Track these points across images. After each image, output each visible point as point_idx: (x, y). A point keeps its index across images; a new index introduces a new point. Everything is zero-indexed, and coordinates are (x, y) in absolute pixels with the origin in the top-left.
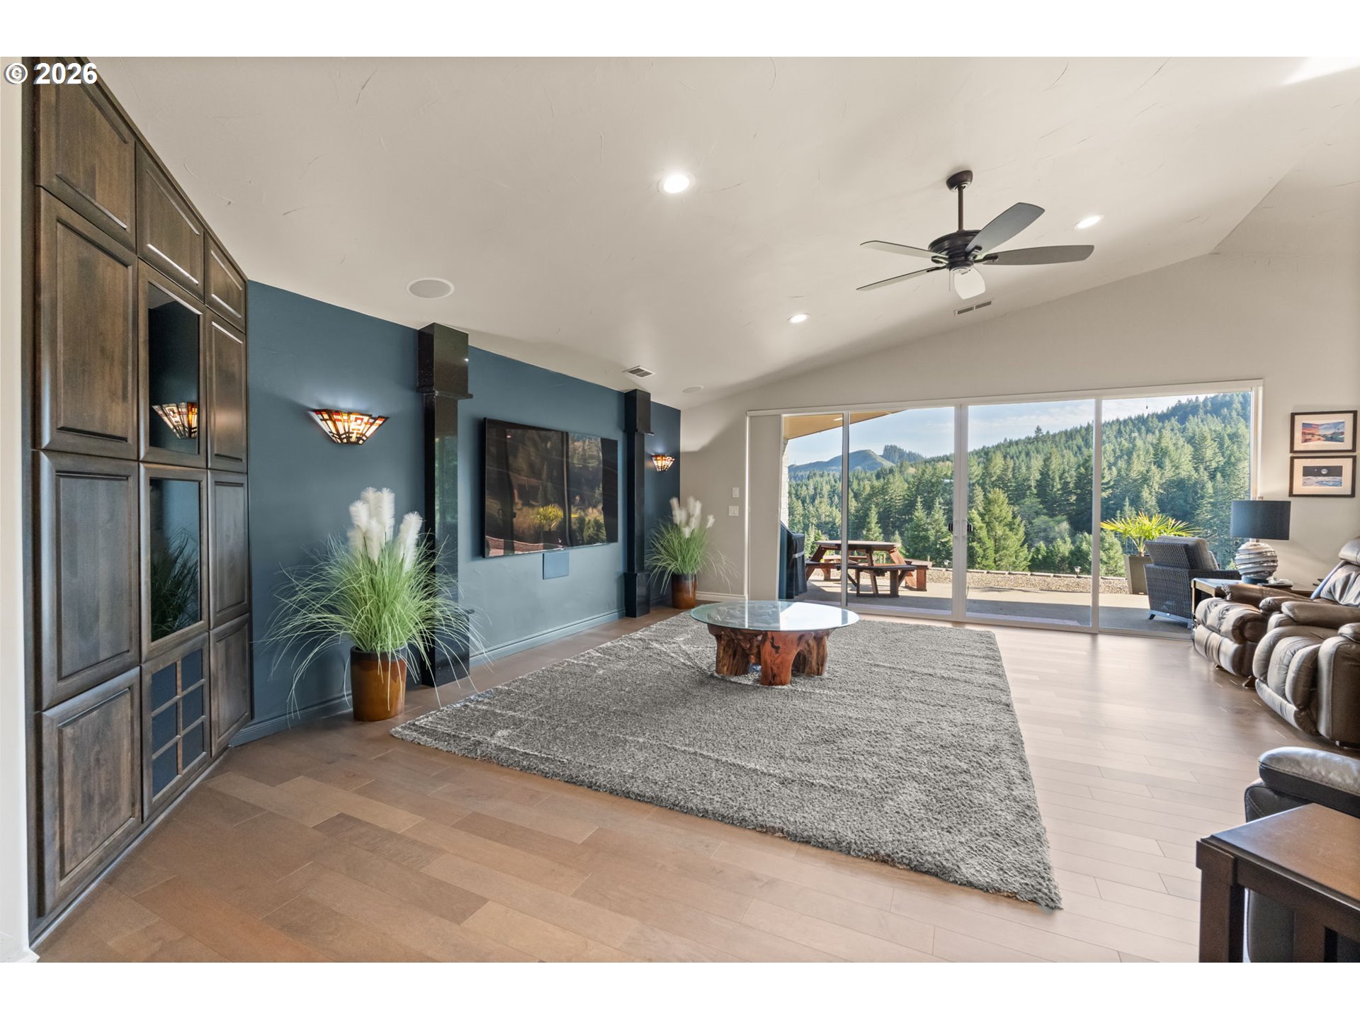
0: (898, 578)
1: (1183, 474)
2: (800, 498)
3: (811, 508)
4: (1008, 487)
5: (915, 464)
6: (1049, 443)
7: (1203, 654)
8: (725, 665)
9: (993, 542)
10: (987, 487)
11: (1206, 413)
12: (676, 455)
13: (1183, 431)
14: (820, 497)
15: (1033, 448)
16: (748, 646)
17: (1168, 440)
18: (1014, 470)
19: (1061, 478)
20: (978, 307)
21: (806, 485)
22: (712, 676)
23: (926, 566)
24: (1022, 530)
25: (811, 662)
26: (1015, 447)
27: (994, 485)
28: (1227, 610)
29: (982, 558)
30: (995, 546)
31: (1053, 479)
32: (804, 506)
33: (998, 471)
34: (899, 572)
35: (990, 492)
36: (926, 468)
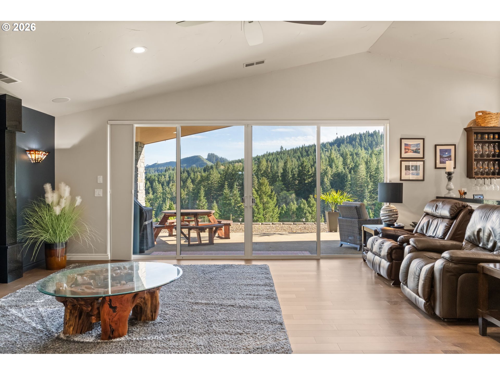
0: (213, 232)
1: (340, 171)
2: (160, 183)
3: (167, 189)
4: (268, 176)
5: (224, 164)
6: (286, 154)
7: (371, 268)
8: (71, 326)
9: (262, 205)
10: (259, 176)
11: (347, 143)
12: (51, 152)
13: (339, 150)
14: (172, 182)
15: (279, 157)
16: (89, 309)
17: (335, 155)
18: (271, 168)
19: (292, 172)
20: (257, 63)
21: (164, 175)
22: (58, 338)
23: (230, 224)
24: (275, 198)
25: (146, 311)
26: (272, 156)
27: (262, 176)
28: (383, 243)
29: (257, 213)
30: (263, 207)
31: (288, 173)
32: (163, 187)
33: (264, 168)
34: (214, 228)
35: (260, 179)
36: (230, 166)
